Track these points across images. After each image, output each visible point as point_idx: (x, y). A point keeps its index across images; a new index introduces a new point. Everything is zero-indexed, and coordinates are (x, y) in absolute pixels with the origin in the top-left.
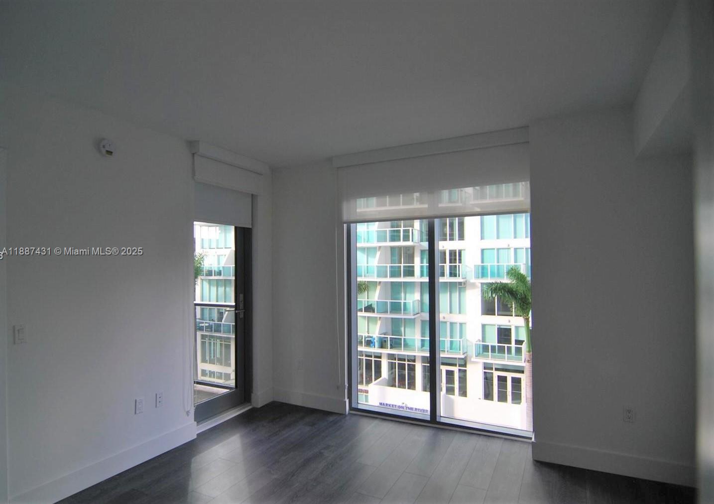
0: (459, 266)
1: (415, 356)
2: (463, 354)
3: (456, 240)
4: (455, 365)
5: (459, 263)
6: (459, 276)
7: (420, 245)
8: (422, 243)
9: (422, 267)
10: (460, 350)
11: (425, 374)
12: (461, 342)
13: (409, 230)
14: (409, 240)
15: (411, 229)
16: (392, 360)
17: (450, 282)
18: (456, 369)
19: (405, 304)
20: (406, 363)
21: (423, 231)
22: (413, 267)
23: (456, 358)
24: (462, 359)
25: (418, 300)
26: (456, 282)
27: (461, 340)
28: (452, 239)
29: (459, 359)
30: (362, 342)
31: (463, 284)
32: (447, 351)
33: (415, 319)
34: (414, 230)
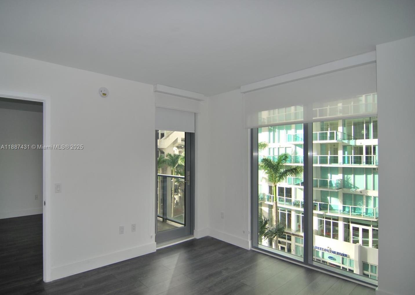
0: (373, 156)
1: (338, 217)
2: (376, 218)
3: (371, 139)
4: (369, 225)
5: (374, 154)
6: (373, 164)
7: (342, 142)
8: (344, 141)
9: (344, 158)
10: (373, 215)
11: (346, 230)
12: (375, 210)
13: (334, 132)
14: (334, 139)
15: (335, 131)
16: (321, 218)
17: (366, 168)
18: (370, 229)
19: (331, 181)
20: (332, 221)
21: (345, 133)
22: (337, 157)
23: (370, 221)
24: (375, 222)
25: (341, 179)
26: (371, 168)
27: (375, 208)
28: (368, 137)
29: (373, 221)
30: (299, 205)
31: (376, 169)
32: (363, 215)
33: (338, 192)
34: (338, 133)
